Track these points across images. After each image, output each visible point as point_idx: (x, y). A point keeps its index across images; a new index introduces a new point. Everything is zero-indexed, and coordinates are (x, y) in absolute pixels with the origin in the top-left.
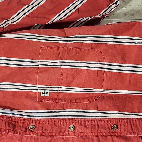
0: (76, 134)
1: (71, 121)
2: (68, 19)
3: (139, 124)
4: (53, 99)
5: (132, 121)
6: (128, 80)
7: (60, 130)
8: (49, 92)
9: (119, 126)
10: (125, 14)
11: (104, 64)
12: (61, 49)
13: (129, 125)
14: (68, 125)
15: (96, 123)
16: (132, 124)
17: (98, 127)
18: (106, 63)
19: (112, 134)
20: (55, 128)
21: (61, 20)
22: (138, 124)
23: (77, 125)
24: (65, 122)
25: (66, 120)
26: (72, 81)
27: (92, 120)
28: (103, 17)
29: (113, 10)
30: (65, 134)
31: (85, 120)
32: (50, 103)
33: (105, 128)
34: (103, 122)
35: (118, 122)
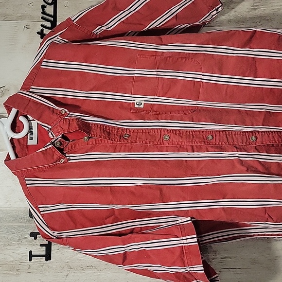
0: (171, 144)
1: (166, 131)
2: (165, 26)
3: (235, 136)
4: (147, 111)
5: (227, 133)
6: (225, 91)
7: (154, 139)
8: (143, 102)
9: (214, 137)
10: (230, 21)
11: (201, 75)
12: (158, 58)
13: (225, 136)
14: (162, 134)
15: (191, 133)
16: (228, 135)
17: (193, 137)
18: (203, 74)
19: (206, 143)
20: (149, 137)
21: (158, 26)
22: (233, 136)
23: (172, 135)
24: (159, 132)
25: (161, 130)
26: (168, 91)
27: (187, 131)
28: (204, 24)
29: (214, 16)
30: (159, 143)
31: (179, 131)
32: (144, 114)
33: (200, 138)
34: (198, 133)
35: (214, 133)
